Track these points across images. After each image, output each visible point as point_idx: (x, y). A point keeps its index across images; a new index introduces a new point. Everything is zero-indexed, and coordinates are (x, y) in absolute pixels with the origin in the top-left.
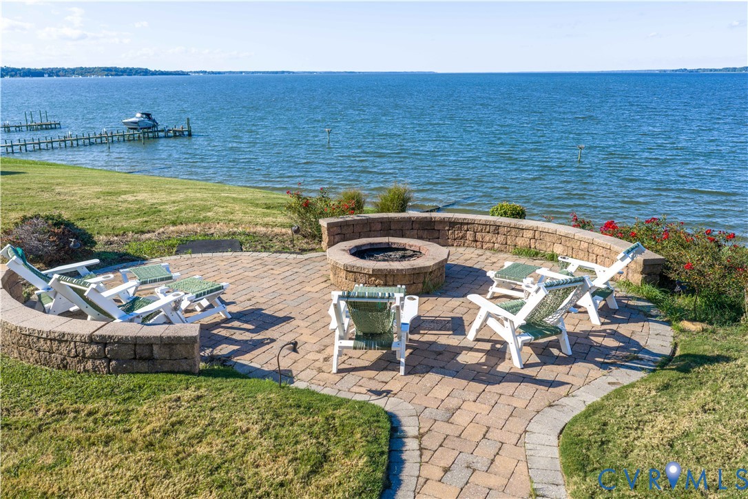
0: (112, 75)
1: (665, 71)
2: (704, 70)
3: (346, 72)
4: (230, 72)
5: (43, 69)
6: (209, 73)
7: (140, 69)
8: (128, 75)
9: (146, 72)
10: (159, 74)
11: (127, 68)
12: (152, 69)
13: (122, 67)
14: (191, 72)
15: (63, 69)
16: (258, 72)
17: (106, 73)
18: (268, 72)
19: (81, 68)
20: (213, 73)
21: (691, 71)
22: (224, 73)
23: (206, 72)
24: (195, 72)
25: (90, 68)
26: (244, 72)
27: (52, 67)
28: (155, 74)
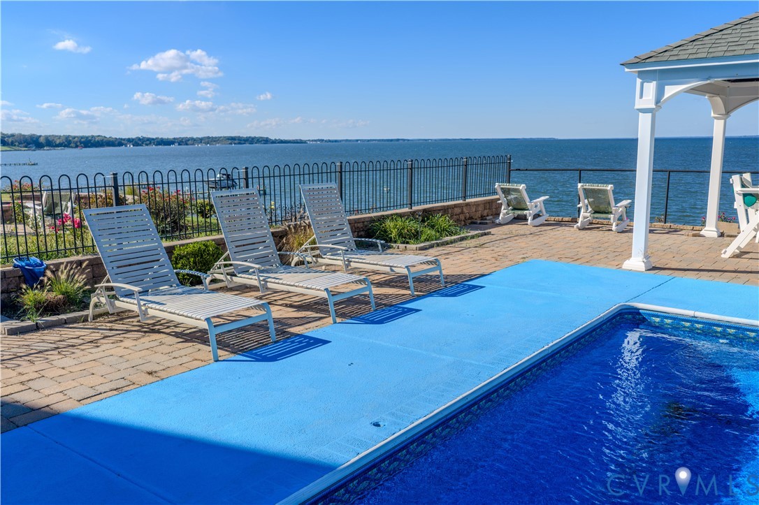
0: (235, 144)
3: (462, 139)
4: (347, 140)
5: (174, 138)
6: (326, 141)
7: (261, 138)
8: (250, 144)
9: (266, 141)
10: (279, 143)
11: (250, 137)
12: (273, 138)
13: (245, 136)
14: (309, 140)
15: (192, 139)
16: (373, 140)
17: (230, 141)
18: (383, 140)
19: (209, 138)
20: (330, 141)
22: (341, 141)
23: (323, 140)
24: (312, 141)
25: (216, 138)
27: (182, 137)
28: (275, 143)
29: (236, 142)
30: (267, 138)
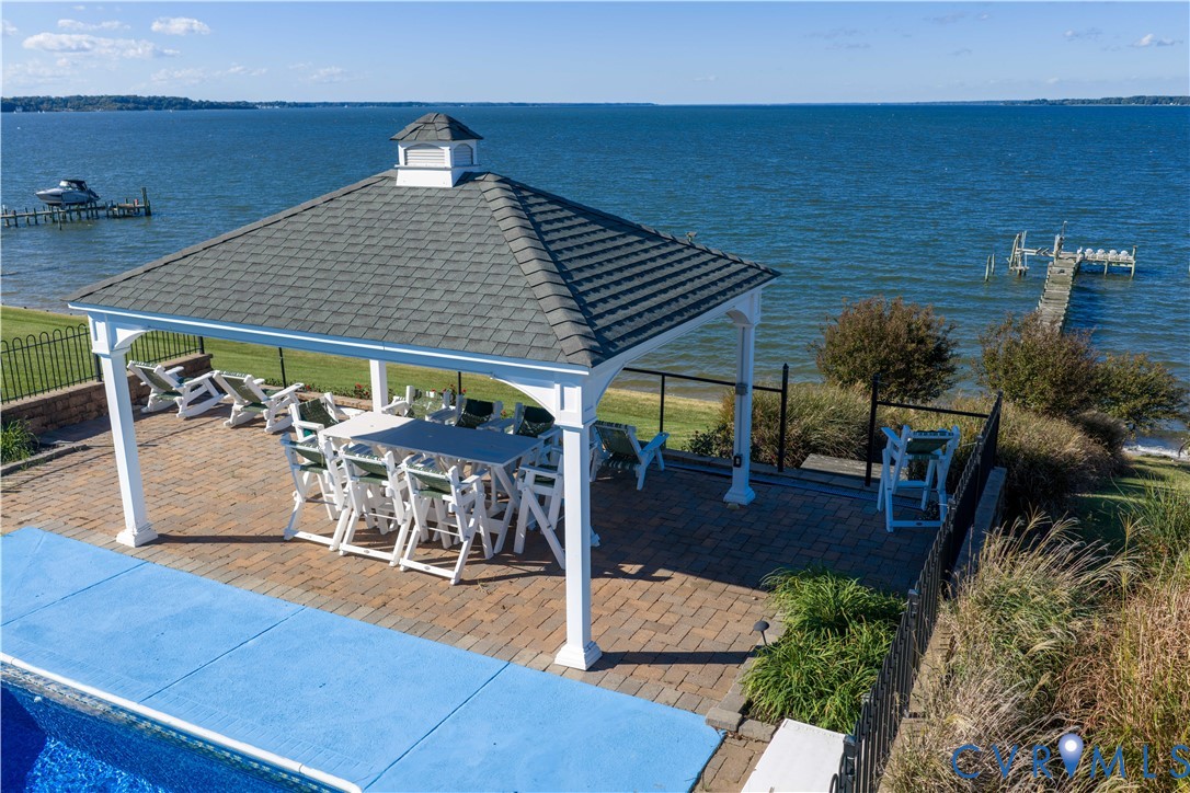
0: (128, 109)
1: (1013, 102)
2: (1073, 101)
3: (512, 104)
4: (325, 104)
5: (15, 99)
6: (290, 105)
7: (175, 98)
8: (155, 109)
9: (185, 104)
10: (207, 107)
11: (155, 98)
12: (195, 99)
13: (146, 96)
14: (260, 103)
15: (49, 100)
16: (373, 104)
17: (119, 105)
18: (385, 104)
19: (79, 98)
20: (296, 105)
21: (1053, 103)
22: (315, 105)
23: (284, 104)
24: (266, 104)
25: (93, 98)
26: (348, 104)
27: (30, 95)
28: (201, 108)
29: (130, 105)
30: (186, 99)
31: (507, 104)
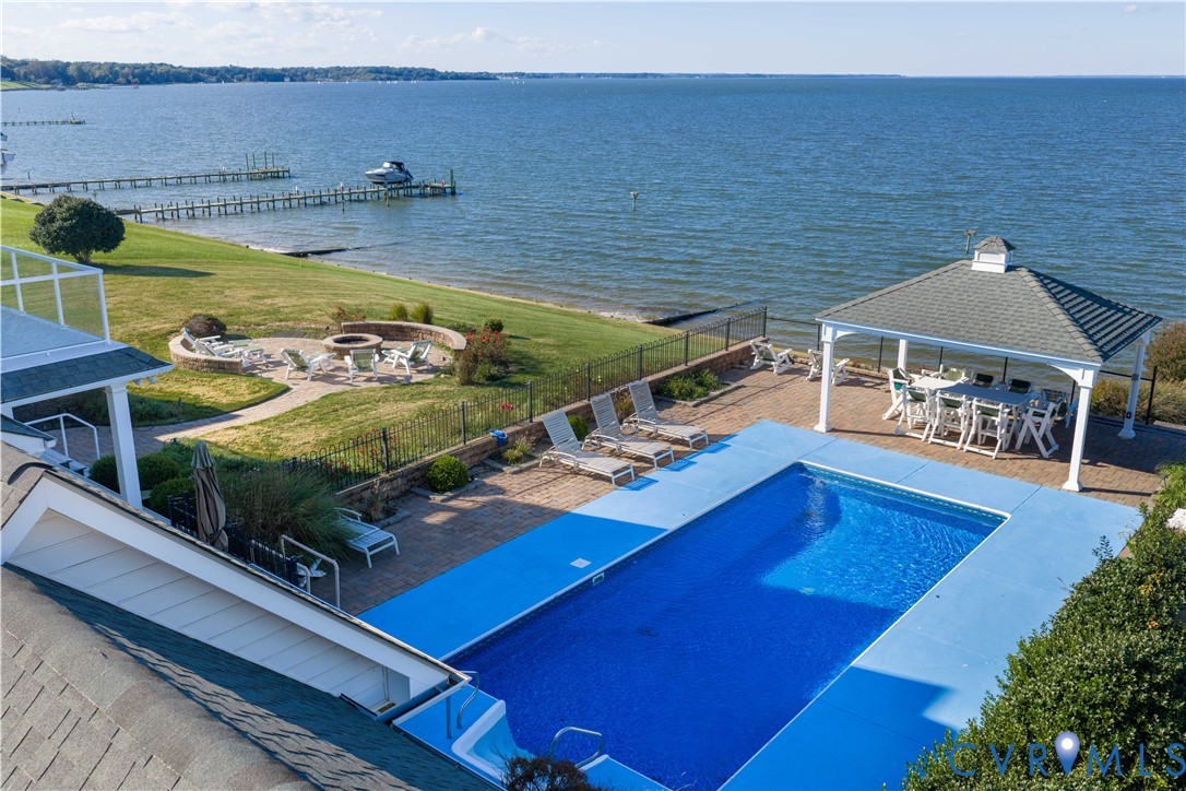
0: (382, 79)
3: (749, 75)
4: (562, 75)
5: (283, 70)
7: (424, 69)
8: (405, 79)
9: (431, 75)
10: (452, 78)
11: (405, 69)
12: (441, 69)
13: (398, 67)
14: (500, 74)
15: (312, 70)
17: (373, 75)
18: (620, 75)
19: (338, 69)
20: (534, 76)
22: (552, 76)
23: (523, 74)
24: (506, 75)
25: (350, 69)
26: (584, 74)
27: (295, 66)
28: (446, 79)
29: (382, 76)
30: (433, 70)
31: (743, 76)
